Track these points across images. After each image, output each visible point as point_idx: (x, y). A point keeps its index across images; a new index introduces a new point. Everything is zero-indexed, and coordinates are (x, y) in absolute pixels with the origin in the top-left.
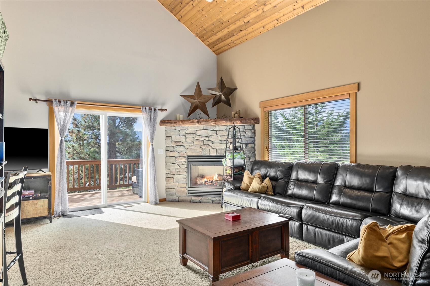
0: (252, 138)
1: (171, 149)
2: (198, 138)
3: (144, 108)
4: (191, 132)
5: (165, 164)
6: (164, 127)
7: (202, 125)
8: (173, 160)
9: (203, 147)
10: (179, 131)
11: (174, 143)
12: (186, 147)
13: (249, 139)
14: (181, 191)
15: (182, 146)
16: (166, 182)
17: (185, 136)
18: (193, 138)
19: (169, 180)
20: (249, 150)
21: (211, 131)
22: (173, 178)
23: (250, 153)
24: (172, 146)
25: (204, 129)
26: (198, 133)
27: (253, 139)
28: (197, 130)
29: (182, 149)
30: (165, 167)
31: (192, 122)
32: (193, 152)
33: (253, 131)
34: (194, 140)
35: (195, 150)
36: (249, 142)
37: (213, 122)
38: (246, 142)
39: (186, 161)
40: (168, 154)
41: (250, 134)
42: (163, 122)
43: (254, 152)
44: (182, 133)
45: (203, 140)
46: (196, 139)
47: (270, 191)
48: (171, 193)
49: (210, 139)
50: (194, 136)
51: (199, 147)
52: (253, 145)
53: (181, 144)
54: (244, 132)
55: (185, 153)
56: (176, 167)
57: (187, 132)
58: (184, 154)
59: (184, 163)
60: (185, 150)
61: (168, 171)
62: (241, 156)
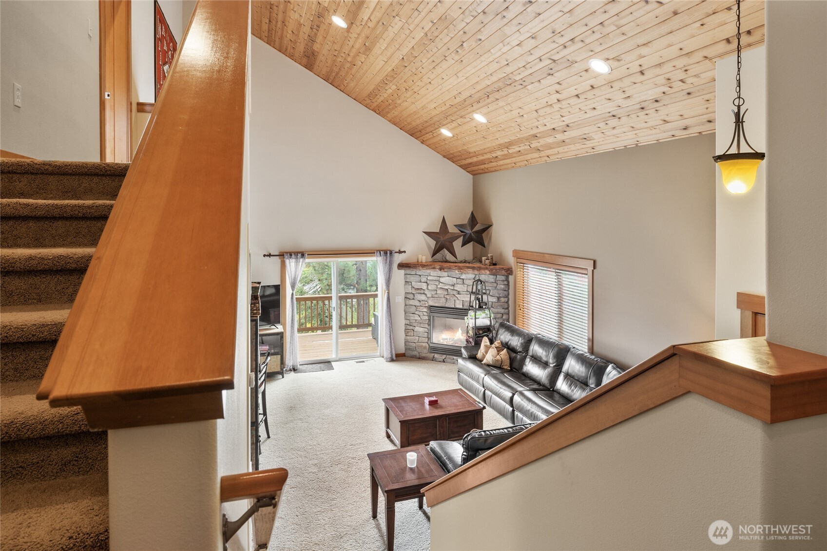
0: (505, 291)
1: (411, 296)
2: (441, 285)
3: (379, 252)
4: (434, 278)
5: (404, 313)
6: (402, 272)
7: (445, 272)
8: (413, 309)
9: (448, 297)
10: (420, 276)
11: (414, 289)
12: (428, 296)
13: (501, 291)
14: (422, 346)
15: (424, 293)
16: (405, 334)
17: (427, 283)
18: (435, 286)
19: (408, 332)
20: (501, 306)
21: (457, 278)
22: (413, 330)
23: (503, 309)
24: (412, 293)
25: (448, 276)
26: (442, 280)
27: (506, 292)
28: (440, 277)
29: (423, 297)
30: (404, 316)
31: (434, 268)
32: (435, 302)
33: (506, 283)
35: (437, 299)
36: (501, 295)
37: (458, 269)
38: (498, 296)
39: (428, 312)
40: (407, 302)
41: (503, 286)
42: (401, 266)
43: (508, 308)
44: (423, 279)
45: (447, 289)
46: (439, 287)
47: (506, 365)
48: (411, 347)
49: (455, 288)
50: (437, 284)
51: (443, 296)
52: (506, 299)
53: (422, 292)
54: (495, 283)
55: (426, 302)
56: (417, 318)
57: (429, 278)
58: (425, 304)
59: (425, 314)
60: (427, 299)
61: (408, 322)
62: (487, 315)
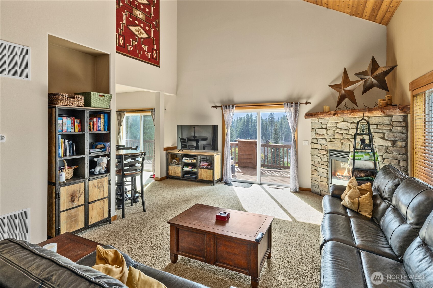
0: (403, 133)
1: (315, 141)
2: (338, 131)
3: (286, 103)
4: (332, 124)
5: (311, 155)
6: (309, 120)
7: (339, 116)
8: (316, 152)
9: (343, 141)
10: (321, 123)
11: (317, 135)
12: (328, 140)
13: (398, 134)
14: (323, 185)
15: (325, 138)
16: (311, 173)
17: (326, 128)
18: (333, 131)
19: (313, 172)
20: (398, 150)
21: (351, 123)
22: (317, 170)
23: (400, 154)
24: (316, 138)
25: (344, 121)
26: (338, 125)
27: (404, 136)
28: (337, 123)
29: (323, 142)
30: (310, 158)
32: (333, 146)
33: (403, 124)
34: (334, 133)
35: (334, 144)
36: (397, 139)
37: (350, 113)
38: (393, 139)
39: (328, 155)
40: (313, 146)
41: (399, 128)
42: (308, 115)
43: (406, 154)
44: (324, 126)
45: (343, 134)
46: (336, 132)
48: (315, 185)
49: (350, 133)
50: (334, 129)
51: (339, 141)
52: (404, 143)
53: (323, 137)
54: (391, 125)
55: (326, 146)
56: (319, 159)
57: (329, 124)
58: (325, 148)
59: (326, 157)
60: (326, 143)
61: (313, 163)
